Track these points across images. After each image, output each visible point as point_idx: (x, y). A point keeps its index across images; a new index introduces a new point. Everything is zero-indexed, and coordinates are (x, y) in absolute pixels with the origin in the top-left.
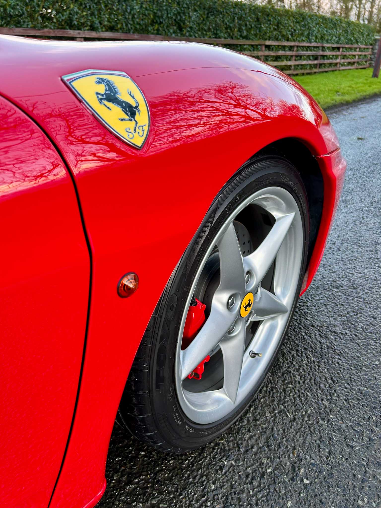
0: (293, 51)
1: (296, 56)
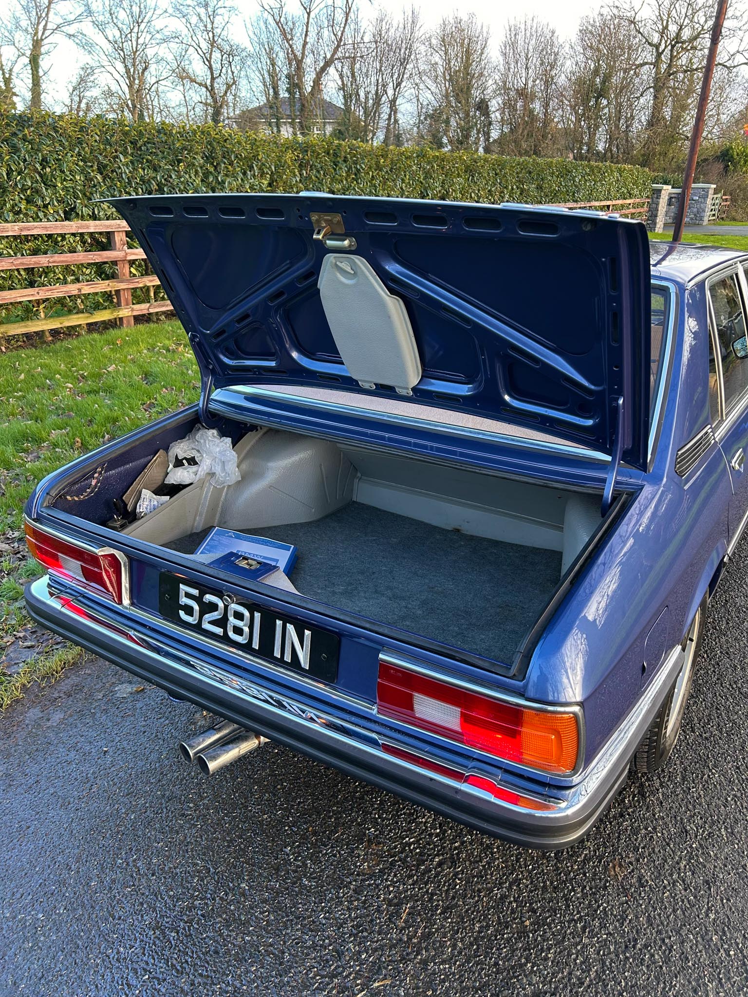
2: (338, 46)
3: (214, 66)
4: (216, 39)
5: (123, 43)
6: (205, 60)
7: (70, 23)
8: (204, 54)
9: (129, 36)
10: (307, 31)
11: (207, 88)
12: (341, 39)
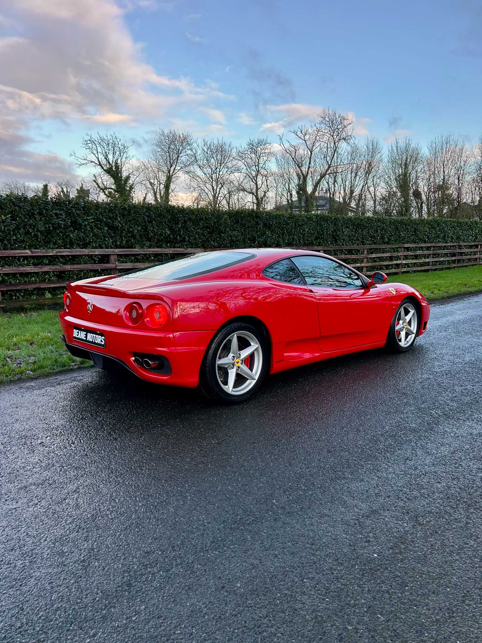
0: (431, 250)
1: (433, 254)
2: (329, 167)
3: (258, 183)
4: (260, 169)
5: (212, 174)
6: (253, 180)
7: (186, 166)
8: (253, 177)
9: (215, 171)
10: (310, 161)
11: (253, 194)
12: (331, 164)
